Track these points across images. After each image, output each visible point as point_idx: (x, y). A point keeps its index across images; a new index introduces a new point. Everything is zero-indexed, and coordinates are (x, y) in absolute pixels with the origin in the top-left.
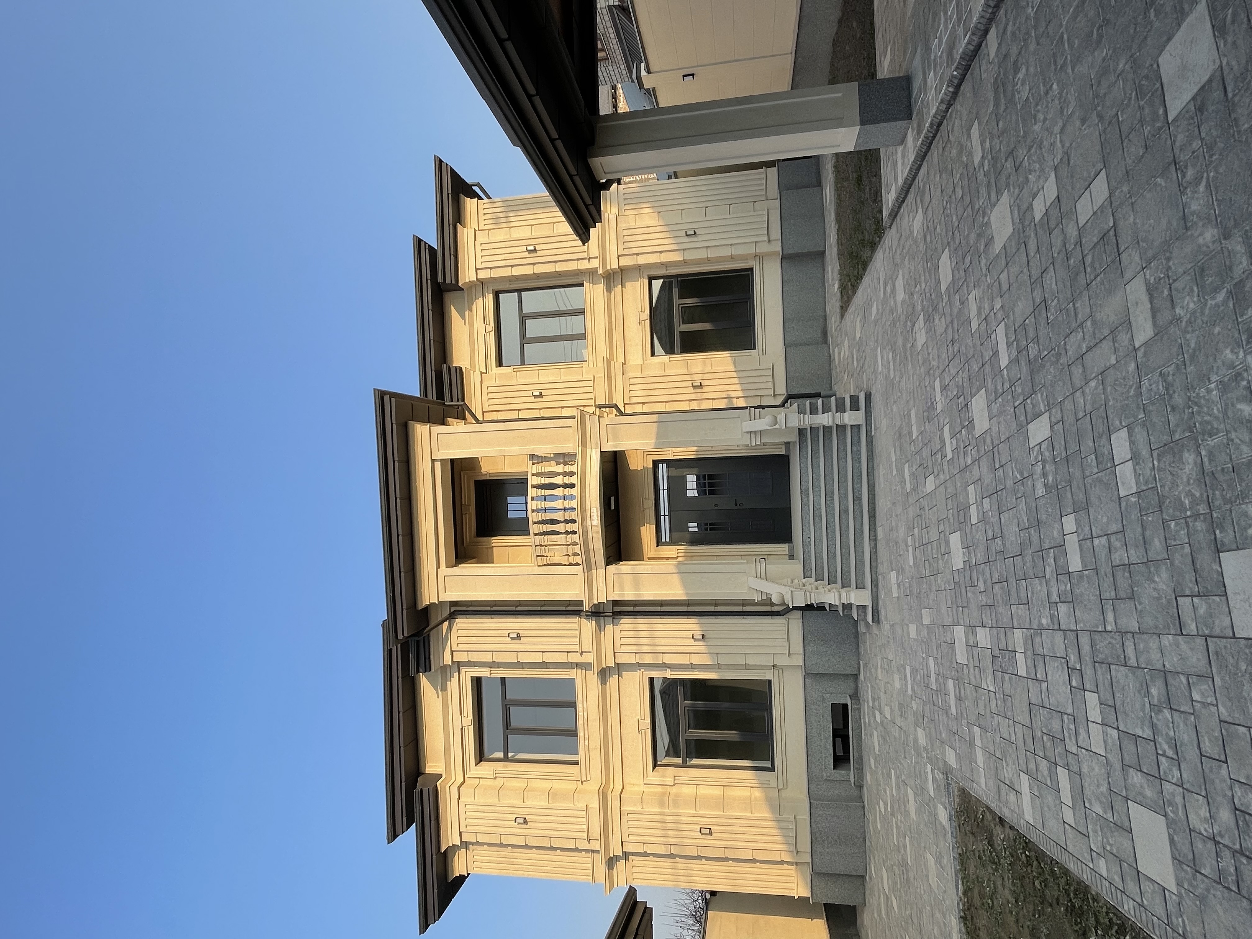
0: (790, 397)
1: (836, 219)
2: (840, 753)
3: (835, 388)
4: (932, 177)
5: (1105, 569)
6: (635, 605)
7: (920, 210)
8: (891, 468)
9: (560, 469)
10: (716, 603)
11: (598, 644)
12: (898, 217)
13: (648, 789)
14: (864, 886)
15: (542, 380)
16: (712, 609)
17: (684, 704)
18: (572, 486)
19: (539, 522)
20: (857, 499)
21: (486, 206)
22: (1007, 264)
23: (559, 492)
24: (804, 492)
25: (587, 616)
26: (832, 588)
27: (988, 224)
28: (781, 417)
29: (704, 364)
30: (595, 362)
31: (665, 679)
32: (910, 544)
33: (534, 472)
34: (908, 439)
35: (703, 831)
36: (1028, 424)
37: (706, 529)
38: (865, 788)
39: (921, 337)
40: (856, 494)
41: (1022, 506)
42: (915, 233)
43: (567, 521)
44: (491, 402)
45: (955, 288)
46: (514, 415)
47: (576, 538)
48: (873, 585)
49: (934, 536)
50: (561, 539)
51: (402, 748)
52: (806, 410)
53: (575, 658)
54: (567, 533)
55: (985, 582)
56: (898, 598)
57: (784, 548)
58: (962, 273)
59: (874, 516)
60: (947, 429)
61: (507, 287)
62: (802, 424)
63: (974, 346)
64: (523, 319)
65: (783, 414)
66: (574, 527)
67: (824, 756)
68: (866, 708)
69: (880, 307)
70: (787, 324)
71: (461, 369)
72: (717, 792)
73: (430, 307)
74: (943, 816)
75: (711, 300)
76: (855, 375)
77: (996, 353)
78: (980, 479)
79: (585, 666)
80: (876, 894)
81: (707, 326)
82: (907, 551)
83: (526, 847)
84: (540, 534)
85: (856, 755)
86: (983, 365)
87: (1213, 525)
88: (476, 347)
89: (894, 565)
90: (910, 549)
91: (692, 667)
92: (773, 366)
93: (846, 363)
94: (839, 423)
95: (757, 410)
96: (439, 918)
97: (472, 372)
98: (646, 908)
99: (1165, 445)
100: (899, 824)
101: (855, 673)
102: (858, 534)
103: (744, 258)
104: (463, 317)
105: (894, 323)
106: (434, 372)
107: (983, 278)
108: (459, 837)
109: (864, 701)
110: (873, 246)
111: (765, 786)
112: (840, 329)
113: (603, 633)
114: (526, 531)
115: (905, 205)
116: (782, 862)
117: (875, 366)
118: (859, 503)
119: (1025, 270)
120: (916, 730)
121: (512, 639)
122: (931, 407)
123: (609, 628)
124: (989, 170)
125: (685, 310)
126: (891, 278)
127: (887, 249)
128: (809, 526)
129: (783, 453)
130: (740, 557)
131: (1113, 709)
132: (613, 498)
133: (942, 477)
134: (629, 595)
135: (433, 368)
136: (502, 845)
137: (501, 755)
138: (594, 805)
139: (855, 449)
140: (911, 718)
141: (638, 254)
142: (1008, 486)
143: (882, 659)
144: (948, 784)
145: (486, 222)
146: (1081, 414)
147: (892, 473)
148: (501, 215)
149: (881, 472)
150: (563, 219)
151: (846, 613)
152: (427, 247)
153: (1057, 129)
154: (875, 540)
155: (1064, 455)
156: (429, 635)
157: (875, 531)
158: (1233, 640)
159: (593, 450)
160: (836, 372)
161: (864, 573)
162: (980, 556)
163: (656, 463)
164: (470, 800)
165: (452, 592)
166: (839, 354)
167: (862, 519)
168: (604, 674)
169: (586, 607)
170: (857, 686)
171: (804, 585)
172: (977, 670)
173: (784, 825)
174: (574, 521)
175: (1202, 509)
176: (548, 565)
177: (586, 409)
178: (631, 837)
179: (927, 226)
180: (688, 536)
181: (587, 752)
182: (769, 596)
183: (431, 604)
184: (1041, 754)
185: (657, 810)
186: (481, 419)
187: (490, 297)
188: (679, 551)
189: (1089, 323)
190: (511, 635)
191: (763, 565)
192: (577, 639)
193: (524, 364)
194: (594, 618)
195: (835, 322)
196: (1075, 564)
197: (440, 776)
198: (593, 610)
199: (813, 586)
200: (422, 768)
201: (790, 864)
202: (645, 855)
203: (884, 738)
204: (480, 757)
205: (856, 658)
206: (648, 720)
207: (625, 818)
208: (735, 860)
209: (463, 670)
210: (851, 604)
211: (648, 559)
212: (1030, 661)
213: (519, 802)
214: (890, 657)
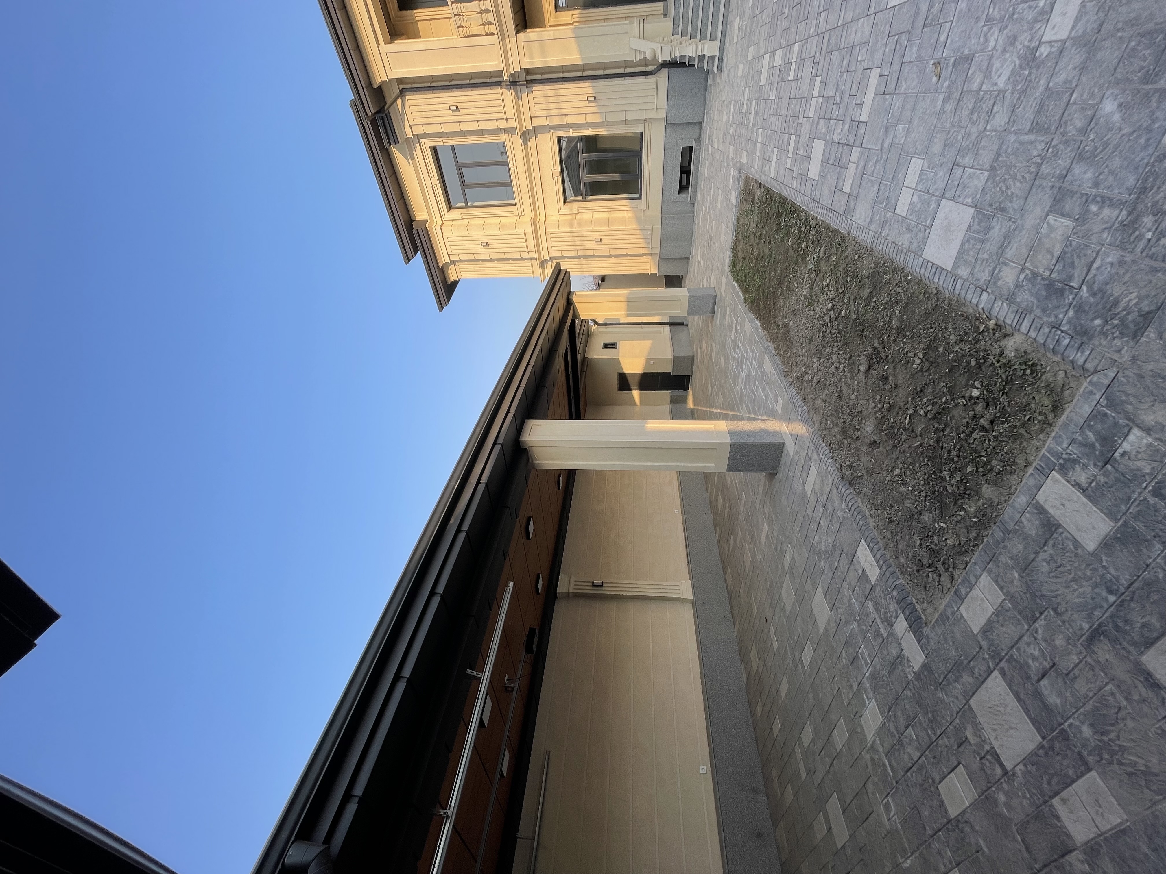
2: (684, 183)
6: (542, 74)
10: (605, 66)
11: (518, 110)
13: (562, 217)
14: (688, 263)
17: (583, 156)
25: (507, 85)
31: (569, 138)
35: (596, 240)
38: (696, 203)
48: (722, 36)
51: (395, 202)
53: (502, 125)
55: (789, 8)
56: (737, 43)
57: (660, 6)
67: (673, 185)
68: (704, 146)
72: (605, 215)
79: (510, 131)
80: (694, 264)
83: (491, 260)
85: (694, 182)
89: (739, 11)
91: (587, 125)
96: (449, 302)
98: (566, 272)
100: (711, 216)
101: (701, 120)
108: (448, 258)
109: (703, 141)
111: (634, 209)
113: (520, 100)
116: (643, 255)
120: (729, 148)
121: (453, 111)
123: (524, 95)
130: (624, 19)
131: (824, 84)
134: (538, 62)
136: (475, 260)
137: (463, 204)
138: (529, 230)
140: (728, 141)
143: (719, 102)
144: (740, 176)
151: (699, 66)
156: (388, 111)
158: (885, 11)
164: (450, 235)
165: (397, 69)
168: (525, 136)
169: (506, 77)
170: (701, 131)
171: (672, 41)
172: (769, 86)
173: (645, 232)
176: (469, 36)
178: (553, 248)
181: (520, 196)
182: (645, 56)
183: (383, 82)
184: (787, 131)
185: (568, 230)
188: (574, 16)
190: (452, 108)
191: (642, 25)
192: (502, 108)
194: (512, 87)
197: (427, 221)
198: (511, 80)
199: (678, 42)
200: (412, 217)
201: (647, 255)
202: (563, 258)
203: (711, 164)
204: (450, 207)
205: (702, 109)
206: (559, 170)
207: (549, 237)
208: (616, 256)
209: (422, 141)
210: (704, 55)
211: (550, 26)
212: (797, 66)
213: (481, 233)
214: (724, 99)
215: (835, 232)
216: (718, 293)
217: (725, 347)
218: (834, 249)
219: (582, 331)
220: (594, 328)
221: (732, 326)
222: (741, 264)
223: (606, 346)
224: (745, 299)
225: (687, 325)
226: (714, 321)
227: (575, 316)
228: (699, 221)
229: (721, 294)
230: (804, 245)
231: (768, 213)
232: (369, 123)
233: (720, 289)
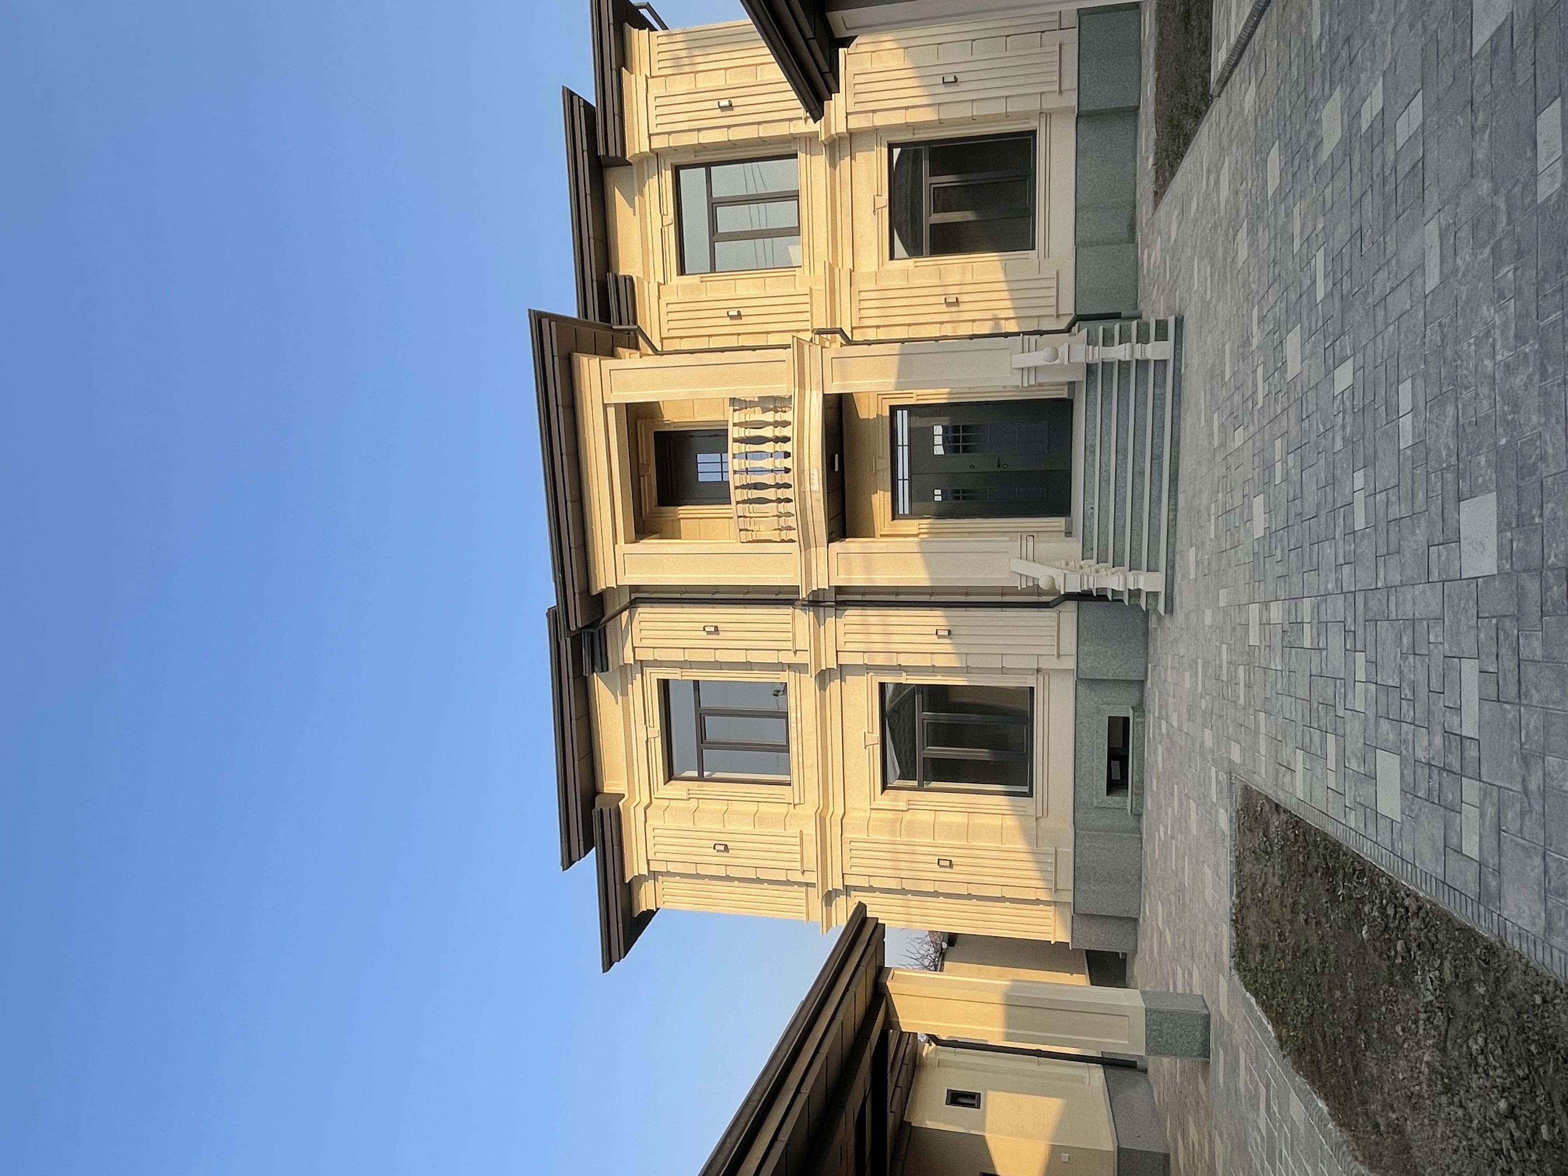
0: (1079, 318)
1: (1156, 64)
2: (1116, 776)
3: (1141, 306)
4: (1269, 42)
5: (1382, 525)
6: (864, 594)
7: (1253, 80)
8: (1199, 415)
9: (769, 417)
10: (967, 591)
11: (817, 639)
12: (1229, 84)
13: (875, 815)
14: (1136, 930)
15: (741, 293)
16: (962, 598)
17: (923, 716)
18: (786, 439)
19: (743, 487)
20: (1156, 458)
21: (661, 40)
22: (1333, 177)
23: (768, 447)
24: (1089, 449)
25: (803, 605)
26: (1117, 572)
27: (1318, 122)
28: (1063, 350)
29: (964, 272)
30: (812, 267)
31: (898, 686)
32: (1213, 511)
33: (736, 421)
34: (1220, 380)
35: (942, 863)
36: (1335, 368)
37: (957, 498)
38: (1144, 816)
39: (1243, 252)
40: (1156, 452)
41: (1322, 462)
42: (1246, 111)
43: (778, 486)
44: (672, 325)
45: (1282, 195)
46: (703, 344)
47: (790, 507)
48: (1169, 568)
49: (1238, 501)
50: (771, 508)
51: (576, 762)
52: (1097, 339)
53: (787, 658)
54: (779, 501)
55: (1282, 551)
56: (1195, 579)
57: (1060, 522)
58: (1290, 176)
59: (1177, 479)
60: (1260, 370)
61: (692, 159)
62: (1090, 358)
63: (1294, 271)
64: (713, 205)
65: (1066, 345)
66: (788, 493)
67: (1095, 779)
68: (1151, 720)
69: (1201, 203)
70: (1080, 214)
71: (631, 279)
72: (961, 819)
73: (588, 192)
74: (1224, 820)
75: (975, 177)
76: (1167, 291)
77: (1314, 282)
78: (1287, 432)
79: (799, 668)
80: (1149, 935)
81: (968, 216)
82: (1209, 521)
83: (728, 878)
84: (744, 502)
85: (1136, 778)
86: (1301, 296)
87: (1459, 476)
88: (650, 248)
89: (1194, 541)
90: (1213, 518)
91: (933, 670)
92: (1058, 273)
93: (1157, 272)
94: (1139, 358)
95: (1033, 338)
96: (626, 954)
97: (646, 284)
98: (877, 924)
99: (1436, 397)
100: (1179, 845)
101: (1141, 679)
102: (1155, 502)
103: (1025, 116)
104: (632, 205)
105: (1215, 226)
106: (595, 283)
107: (1310, 188)
108: (646, 866)
109: (1150, 712)
110: (1198, 115)
111: (1019, 814)
112: (1152, 224)
113: (822, 627)
114: (725, 499)
115: (1237, 70)
116: (1037, 902)
117: (1190, 281)
118: (1159, 463)
119: (1348, 188)
120: (1203, 732)
121: (709, 633)
122: (1247, 343)
123: (830, 621)
124: (1325, 54)
125: (939, 192)
126: (1216, 165)
127: (1214, 124)
128: (1093, 494)
129: (1065, 396)
130: (1001, 534)
131: (1374, 665)
132: (837, 455)
133: (1251, 429)
134: (858, 579)
135: (594, 278)
136: (698, 876)
137: (695, 774)
138: (810, 831)
139: (1158, 391)
140: (1199, 720)
141: (874, 111)
142: (1311, 440)
143: (1173, 656)
144: (1231, 784)
145: (662, 64)
146: (1379, 361)
147: (1200, 423)
148: (683, 53)
149: (1188, 422)
150: (772, 58)
151: (1132, 602)
152: (582, 104)
153: (1389, 28)
154: (1176, 510)
155: (1361, 406)
156: (605, 627)
157: (1176, 499)
158: (1459, 582)
159: (814, 392)
160: (1144, 283)
161: (1158, 553)
162: (1280, 521)
163: (893, 410)
164: (659, 824)
165: (633, 573)
166: (1149, 259)
167: (1161, 484)
168: (823, 677)
169: (803, 595)
170: (1142, 695)
171: (1081, 568)
172: (1267, 648)
173: (1042, 858)
174: (787, 486)
175: (1453, 460)
176: (754, 541)
177: (801, 335)
178: (854, 869)
179: (1260, 106)
180: (933, 508)
181: (801, 771)
182: (1036, 583)
183: (608, 588)
184: (1316, 726)
185: (886, 838)
186: (659, 349)
187: (668, 175)
188: (921, 526)
189: (1394, 262)
190: (707, 629)
191: (1030, 544)
192: (790, 635)
193: (715, 272)
194: (811, 608)
195: (1147, 213)
196: (1360, 523)
197: (623, 796)
198: (811, 599)
199: (1093, 569)
200: (599, 787)
201: (1047, 903)
202: (871, 889)
203: (1169, 751)
204: (670, 775)
205: (1143, 661)
206: (877, 733)
207: (846, 847)
208: (979, 898)
209: (648, 671)
210: (1139, 590)
211: (882, 536)
212: (1314, 630)
213: (718, 827)
214: (1182, 652)
215: (1469, 935)
216: (1213, 1012)
217: (1246, 1148)
218: (1475, 969)
219: (901, 1055)
220: (928, 1049)
221: (1257, 1096)
222: (1258, 957)
223: (956, 1098)
224: (1279, 1037)
225: (1145, 1071)
226: (1211, 1078)
227: (891, 1021)
228: (1153, 850)
229: (1221, 1015)
230: (1400, 945)
231: (1305, 864)
232: (569, 639)
233: (1216, 1002)
